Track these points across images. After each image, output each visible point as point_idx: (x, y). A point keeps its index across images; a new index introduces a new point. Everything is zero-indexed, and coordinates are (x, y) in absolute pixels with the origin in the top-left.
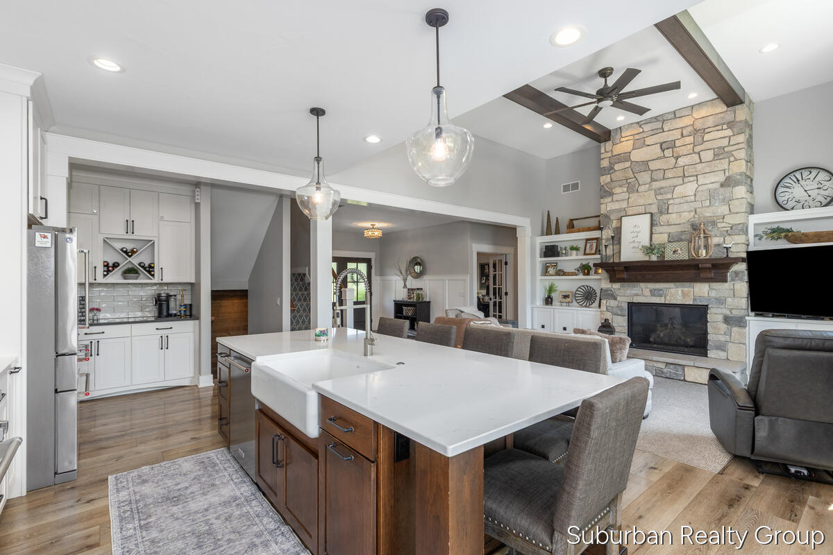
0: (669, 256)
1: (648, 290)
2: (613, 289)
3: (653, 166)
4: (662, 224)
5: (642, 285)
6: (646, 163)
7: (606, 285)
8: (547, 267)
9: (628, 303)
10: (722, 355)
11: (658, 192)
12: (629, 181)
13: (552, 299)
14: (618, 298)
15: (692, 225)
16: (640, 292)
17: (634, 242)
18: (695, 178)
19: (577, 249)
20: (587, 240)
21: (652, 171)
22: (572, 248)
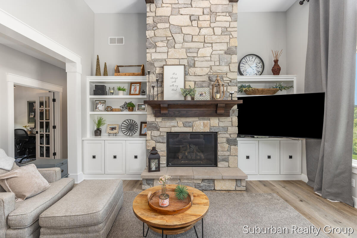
0: (197, 97)
1: (181, 122)
2: (156, 122)
3: (185, 30)
4: (191, 74)
5: (178, 119)
6: (180, 27)
7: (151, 119)
8: (97, 104)
9: (167, 132)
10: (226, 164)
11: (188, 51)
12: (168, 38)
13: (100, 131)
14: (161, 129)
15: (209, 77)
16: (176, 124)
17: (173, 85)
18: (211, 45)
19: (124, 90)
20: (132, 83)
21: (184, 34)
22: (119, 89)
